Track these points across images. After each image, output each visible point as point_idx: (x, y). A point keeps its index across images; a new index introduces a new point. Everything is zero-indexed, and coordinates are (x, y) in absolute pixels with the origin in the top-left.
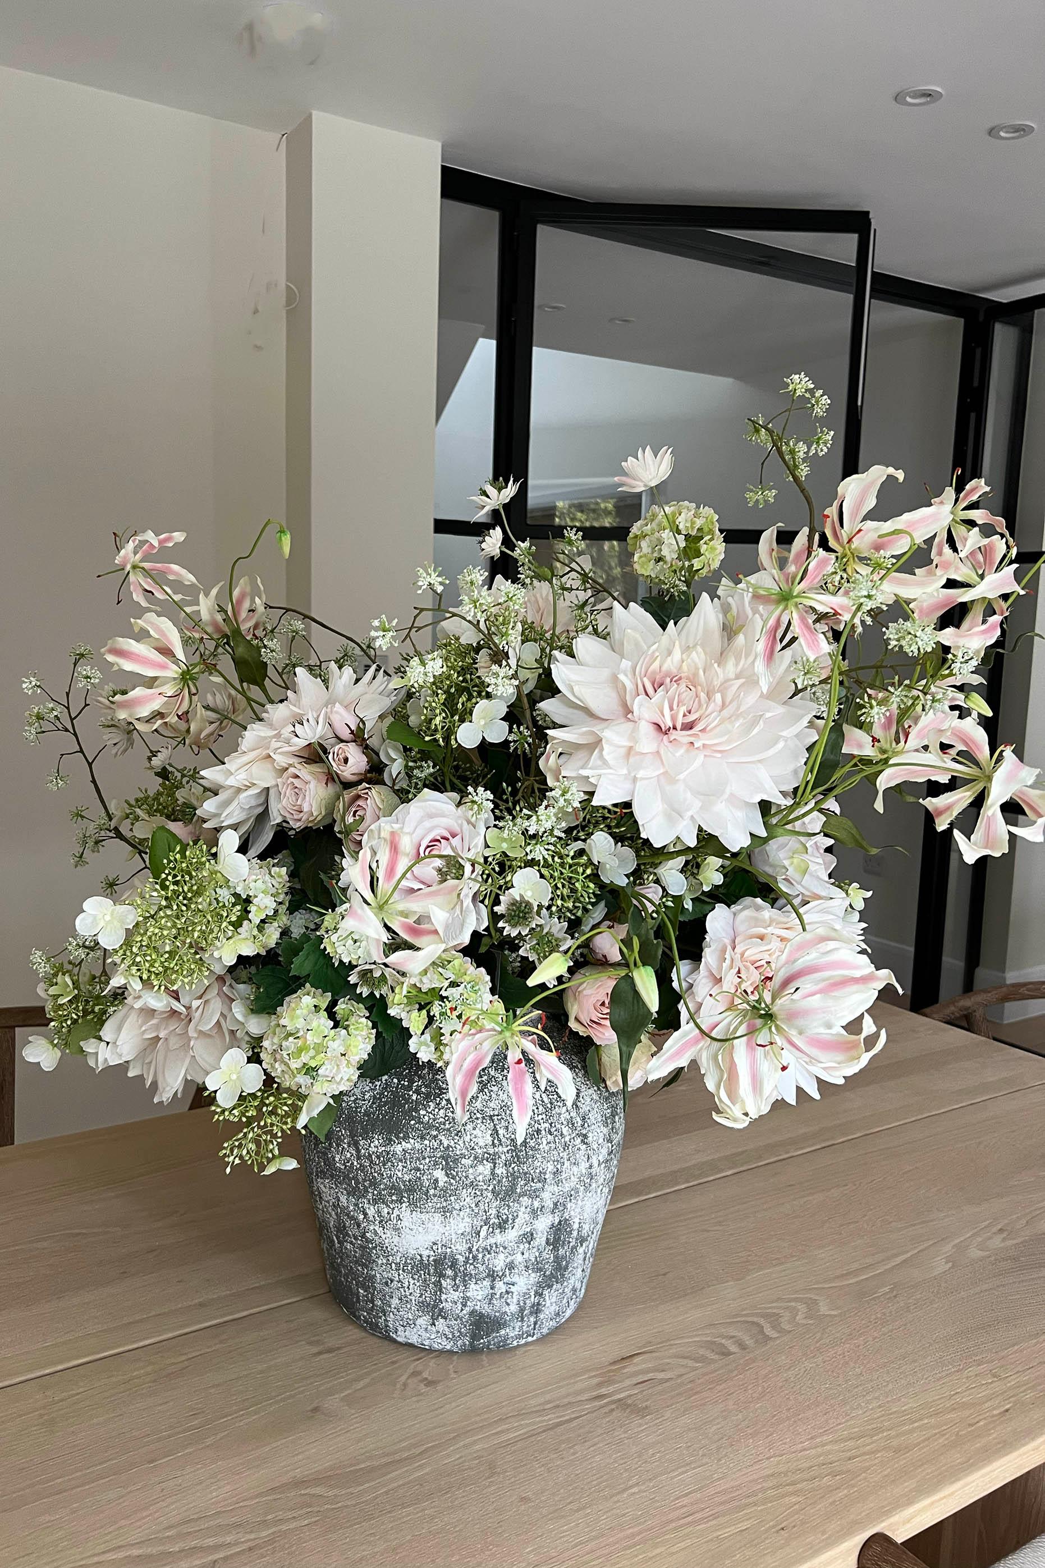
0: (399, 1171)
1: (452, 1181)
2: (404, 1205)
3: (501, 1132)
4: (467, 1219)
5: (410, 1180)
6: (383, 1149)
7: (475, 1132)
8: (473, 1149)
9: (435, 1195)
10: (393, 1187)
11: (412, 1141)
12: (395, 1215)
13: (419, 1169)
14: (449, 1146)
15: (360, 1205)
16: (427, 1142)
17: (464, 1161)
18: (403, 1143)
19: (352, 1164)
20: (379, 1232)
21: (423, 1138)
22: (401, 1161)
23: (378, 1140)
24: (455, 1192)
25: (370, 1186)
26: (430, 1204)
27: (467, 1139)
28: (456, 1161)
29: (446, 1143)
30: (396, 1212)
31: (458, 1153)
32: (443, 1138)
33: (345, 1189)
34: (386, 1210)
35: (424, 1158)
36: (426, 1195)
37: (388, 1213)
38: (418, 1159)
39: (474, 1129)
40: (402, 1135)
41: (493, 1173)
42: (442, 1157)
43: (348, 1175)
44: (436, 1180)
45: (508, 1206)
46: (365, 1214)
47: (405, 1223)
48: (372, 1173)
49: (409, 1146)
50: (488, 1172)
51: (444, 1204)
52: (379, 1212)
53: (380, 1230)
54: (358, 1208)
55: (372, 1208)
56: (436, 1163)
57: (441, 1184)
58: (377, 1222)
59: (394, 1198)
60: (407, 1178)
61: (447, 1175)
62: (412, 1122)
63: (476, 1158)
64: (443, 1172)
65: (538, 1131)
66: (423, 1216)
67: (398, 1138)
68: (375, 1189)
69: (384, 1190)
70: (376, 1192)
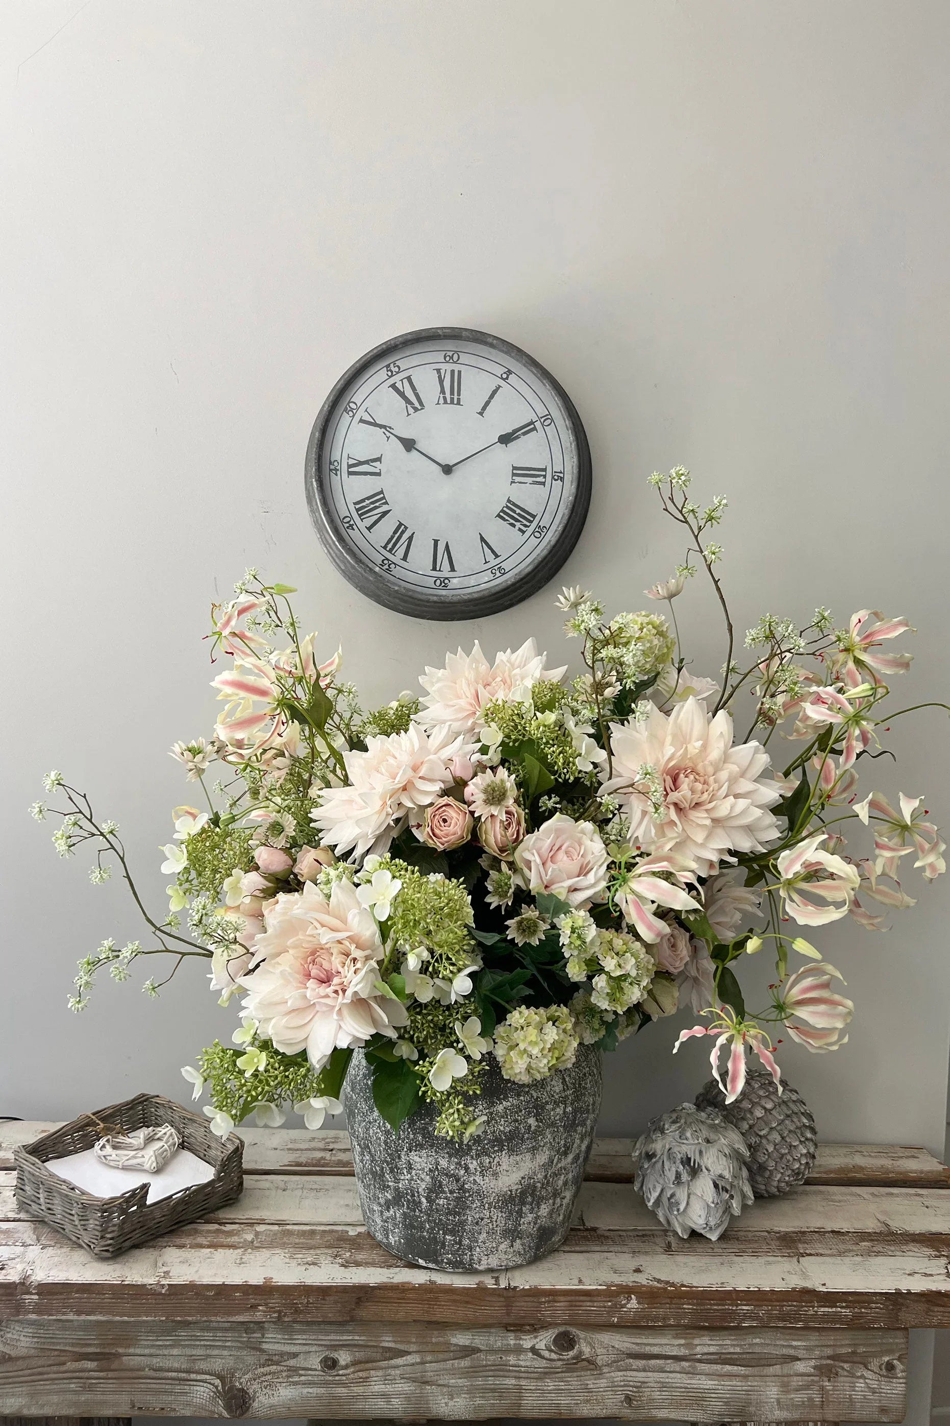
0: (501, 1125)
1: (541, 1124)
2: (504, 1153)
3: (567, 1079)
4: (547, 1152)
5: (510, 1131)
6: (487, 1111)
7: (552, 1083)
8: (553, 1096)
9: (528, 1139)
10: (497, 1140)
11: (511, 1099)
12: (495, 1162)
13: (516, 1121)
14: (538, 1097)
15: (463, 1163)
16: (522, 1098)
17: (548, 1107)
18: (504, 1103)
20: (478, 1181)
21: (519, 1095)
22: (503, 1117)
23: (482, 1105)
24: (542, 1133)
25: (474, 1144)
26: (524, 1147)
27: (548, 1089)
28: (543, 1108)
29: (535, 1095)
30: (497, 1159)
31: (544, 1101)
32: (533, 1092)
33: (447, 1153)
34: (488, 1161)
35: (521, 1111)
36: (522, 1140)
37: (490, 1162)
38: (516, 1112)
39: (552, 1081)
40: (502, 1097)
41: (565, 1112)
42: (534, 1107)
44: (530, 1126)
45: (571, 1136)
46: (467, 1169)
47: (504, 1166)
49: (509, 1104)
50: (561, 1112)
51: (534, 1144)
52: (481, 1164)
53: (478, 1179)
54: (461, 1165)
55: (474, 1162)
56: (529, 1113)
57: (533, 1128)
58: (478, 1173)
59: (496, 1148)
60: (508, 1129)
61: (537, 1120)
62: (509, 1085)
63: (555, 1102)
64: (535, 1119)
65: (585, 1074)
66: (518, 1158)
67: (499, 1099)
68: (479, 1146)
69: (487, 1144)
70: (479, 1148)
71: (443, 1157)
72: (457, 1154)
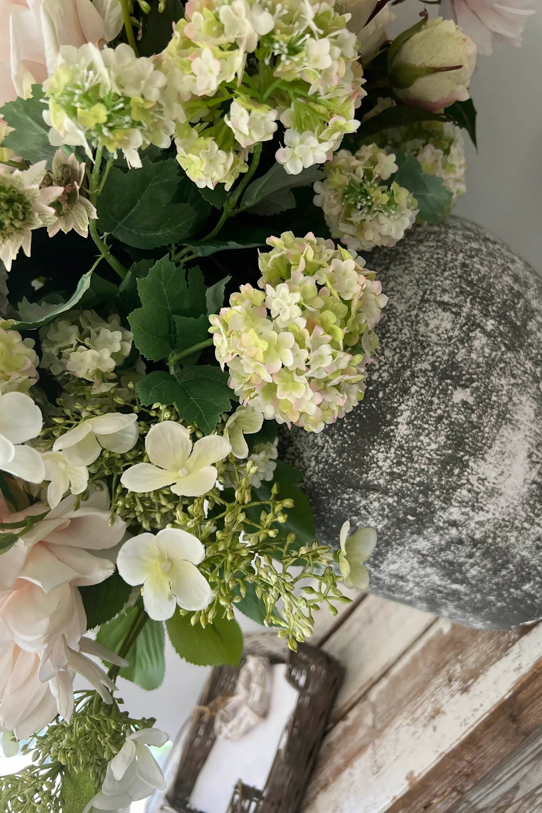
0: (429, 445)
1: (475, 385)
2: (471, 464)
3: (446, 298)
4: (524, 398)
5: (447, 437)
6: (393, 450)
7: (432, 326)
8: (450, 338)
9: (480, 417)
10: (444, 463)
11: (403, 407)
12: (475, 483)
13: (440, 419)
14: (432, 364)
15: (441, 524)
16: (414, 389)
17: (459, 357)
18: (400, 420)
19: (389, 505)
20: (482, 519)
21: (405, 391)
22: (418, 435)
23: (378, 451)
24: (489, 391)
25: (426, 495)
26: (487, 430)
27: (434, 338)
28: (454, 366)
29: (426, 366)
30: (473, 479)
31: (445, 358)
32: (419, 366)
33: (412, 533)
34: (464, 492)
35: (431, 403)
36: (475, 427)
37: (469, 491)
38: (428, 411)
39: (427, 325)
40: (389, 417)
41: (489, 335)
42: (441, 379)
43: (398, 519)
44: (465, 403)
45: (530, 345)
46: (454, 524)
47: (491, 474)
48: (413, 484)
49: (407, 414)
50: (484, 340)
51: (495, 412)
52: (462, 503)
53: (481, 517)
54: (442, 528)
55: (452, 510)
56: (444, 391)
57: (471, 400)
58: (471, 514)
59: (456, 471)
60: (442, 439)
61: (464, 387)
62: (381, 395)
63: (462, 341)
64: (459, 389)
65: (464, 265)
66: (497, 447)
67: (390, 423)
68: (433, 491)
69: (440, 480)
70: (438, 493)
71: (414, 541)
72: (423, 524)
